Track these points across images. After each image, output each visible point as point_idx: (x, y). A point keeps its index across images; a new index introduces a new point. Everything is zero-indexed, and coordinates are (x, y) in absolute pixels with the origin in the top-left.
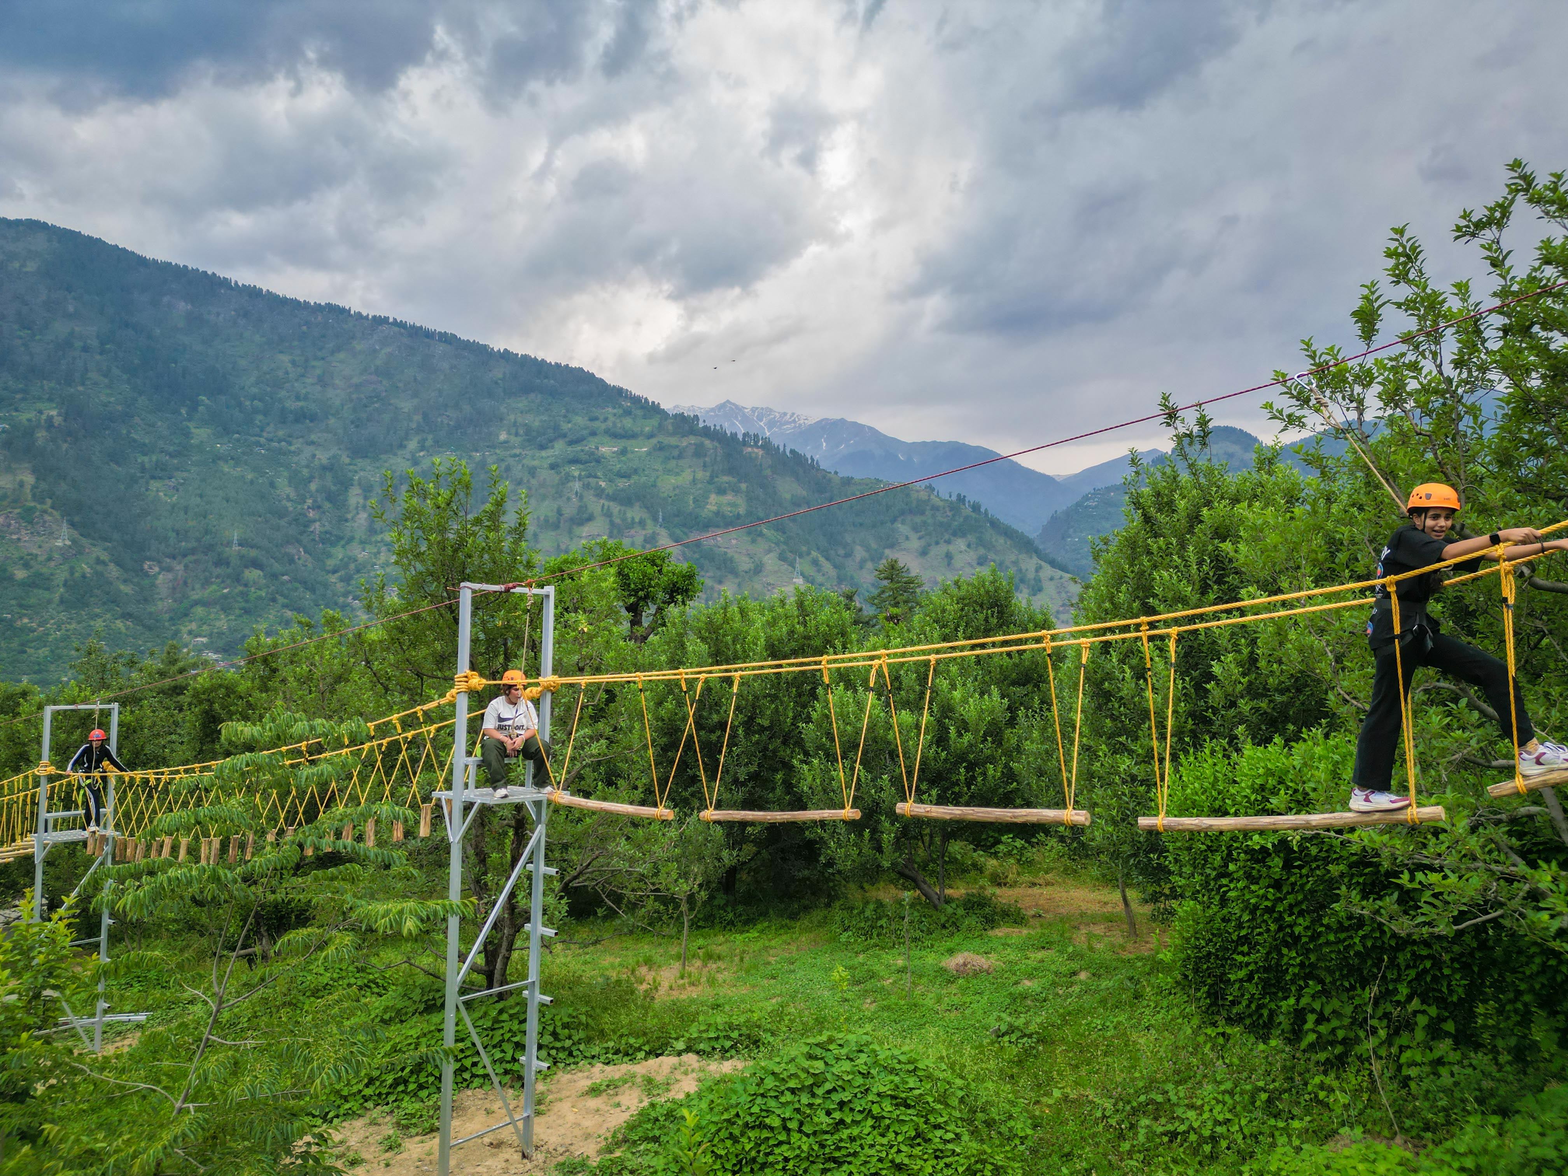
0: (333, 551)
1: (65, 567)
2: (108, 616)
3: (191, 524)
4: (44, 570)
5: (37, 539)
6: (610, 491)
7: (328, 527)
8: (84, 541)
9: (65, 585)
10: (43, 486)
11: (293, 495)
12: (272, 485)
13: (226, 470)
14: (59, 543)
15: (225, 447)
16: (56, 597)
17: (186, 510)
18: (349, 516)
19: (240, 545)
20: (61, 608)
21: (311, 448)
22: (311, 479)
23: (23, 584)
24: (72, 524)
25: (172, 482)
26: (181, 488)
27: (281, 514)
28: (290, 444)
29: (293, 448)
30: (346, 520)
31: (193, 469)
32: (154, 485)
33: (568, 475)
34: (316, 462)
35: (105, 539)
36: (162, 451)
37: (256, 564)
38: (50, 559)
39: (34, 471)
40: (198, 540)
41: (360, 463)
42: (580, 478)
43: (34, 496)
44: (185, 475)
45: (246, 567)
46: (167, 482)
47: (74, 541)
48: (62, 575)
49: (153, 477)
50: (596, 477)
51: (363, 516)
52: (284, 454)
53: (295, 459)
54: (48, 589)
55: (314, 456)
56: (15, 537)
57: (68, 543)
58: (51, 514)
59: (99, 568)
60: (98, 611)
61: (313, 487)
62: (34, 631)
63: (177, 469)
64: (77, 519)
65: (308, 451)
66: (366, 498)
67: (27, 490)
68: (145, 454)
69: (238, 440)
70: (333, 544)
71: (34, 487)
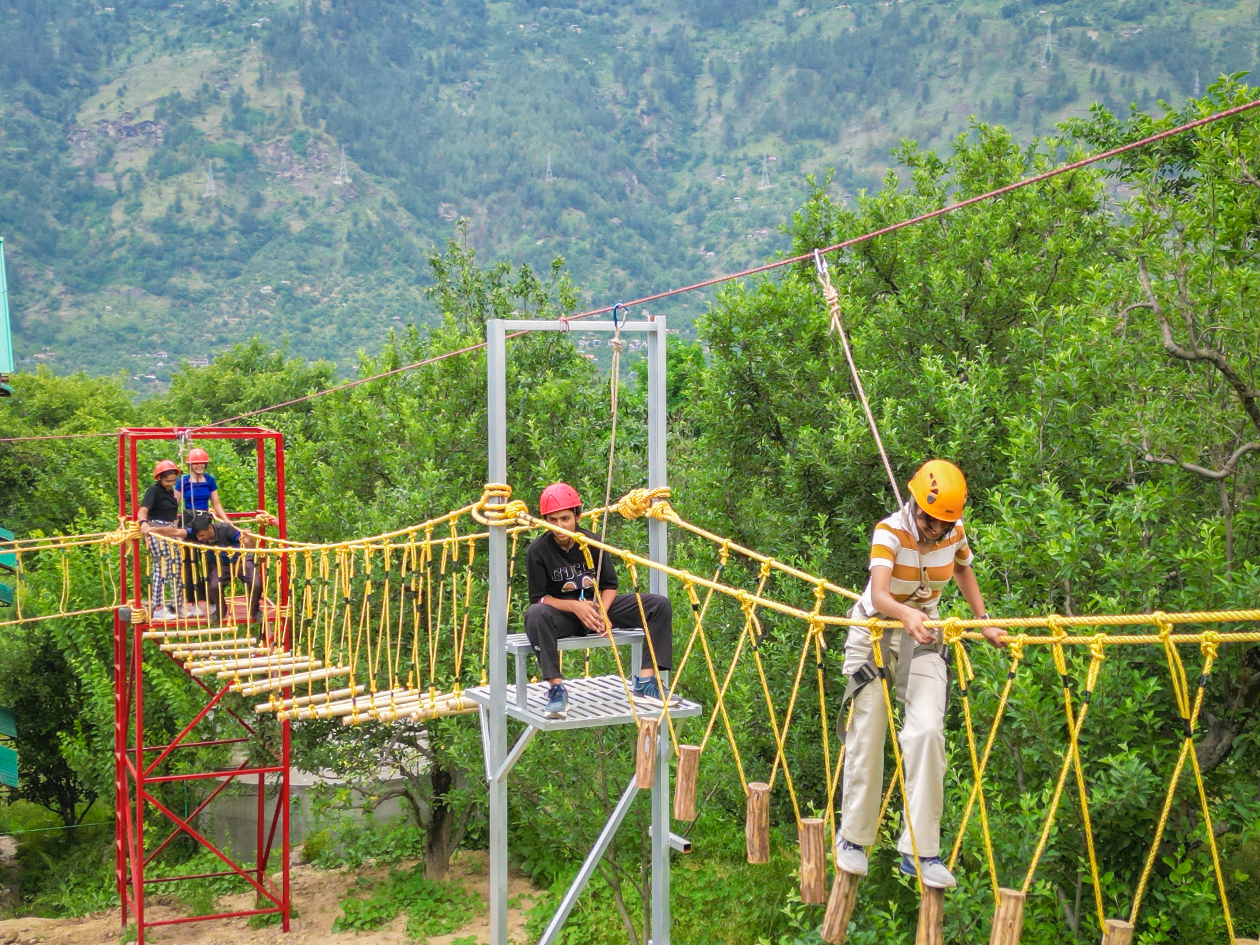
0: (677, 177)
1: (347, 215)
2: (401, 281)
3: (494, 146)
4: (324, 220)
5: (312, 176)
6: (1106, 46)
7: (669, 141)
8: (368, 177)
9: (349, 238)
10: (316, 102)
11: (621, 94)
12: (593, 82)
13: (533, 62)
14: (338, 182)
15: (530, 28)
16: (339, 256)
17: (486, 125)
18: (698, 122)
19: (555, 174)
20: (346, 272)
21: (644, 19)
22: (643, 69)
23: (301, 239)
24: (352, 153)
25: (466, 87)
26: (478, 94)
27: (608, 124)
28: (614, 15)
29: (618, 21)
30: (694, 129)
31: (492, 64)
32: (446, 92)
33: (1033, 24)
34: (651, 41)
35: (391, 173)
36: (452, 41)
37: (577, 202)
38: (329, 204)
39: (304, 80)
40: (503, 170)
41: (714, 36)
42: (1054, 27)
43: (305, 115)
44: (483, 74)
45: (564, 207)
46: (460, 86)
47: (354, 178)
48: (344, 227)
49: (443, 81)
50: (1081, 23)
51: (718, 119)
52: (608, 31)
53: (622, 38)
54: (329, 245)
55: (647, 31)
56: (287, 174)
57: (349, 180)
58: (326, 142)
59: (387, 215)
60: (388, 273)
61: (647, 79)
62: (315, 302)
63: (472, 66)
64: (357, 146)
65: (638, 24)
66: (721, 92)
67: (297, 108)
68: (433, 48)
69: (546, 16)
70: (677, 168)
71: (305, 104)
